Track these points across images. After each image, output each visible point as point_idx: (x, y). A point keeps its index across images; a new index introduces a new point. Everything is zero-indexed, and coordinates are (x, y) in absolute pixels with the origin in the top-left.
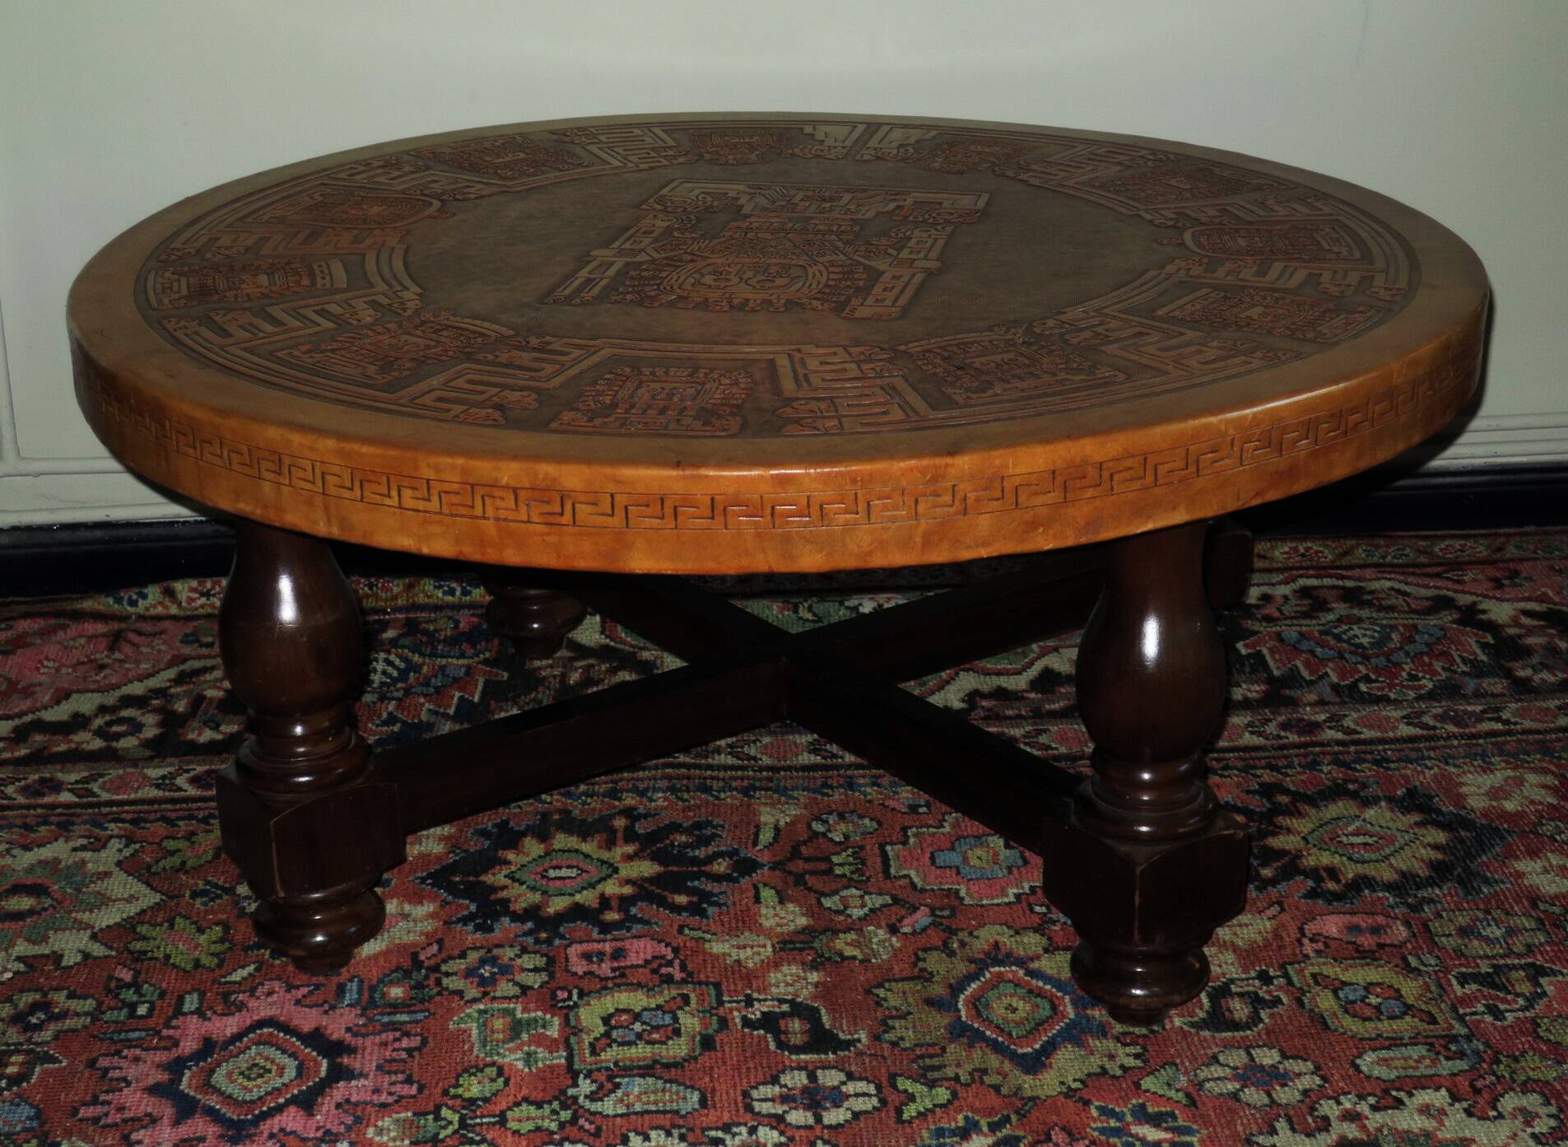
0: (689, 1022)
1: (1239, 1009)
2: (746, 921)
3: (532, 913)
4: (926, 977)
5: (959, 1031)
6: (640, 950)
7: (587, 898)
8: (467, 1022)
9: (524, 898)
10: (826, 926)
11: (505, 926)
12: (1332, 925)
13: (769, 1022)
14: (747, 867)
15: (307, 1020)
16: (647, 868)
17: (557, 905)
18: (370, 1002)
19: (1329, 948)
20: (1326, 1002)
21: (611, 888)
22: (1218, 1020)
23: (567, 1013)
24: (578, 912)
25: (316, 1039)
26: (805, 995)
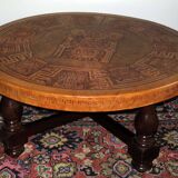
0: (72, 169)
1: (157, 170)
2: (81, 151)
3: (47, 148)
4: (108, 162)
5: (113, 173)
6: (64, 156)
7: (56, 145)
8: (37, 168)
9: (46, 145)
10: (93, 152)
11: (43, 150)
12: (172, 155)
13: (84, 170)
14: (81, 140)
15: (12, 167)
16: (65, 140)
17: (51, 146)
18: (23, 164)
19: (172, 159)
20: (170, 169)
21: (60, 143)
22: (154, 172)
23: (53, 167)
24: (54, 148)
25: (14, 170)
26: (90, 165)
